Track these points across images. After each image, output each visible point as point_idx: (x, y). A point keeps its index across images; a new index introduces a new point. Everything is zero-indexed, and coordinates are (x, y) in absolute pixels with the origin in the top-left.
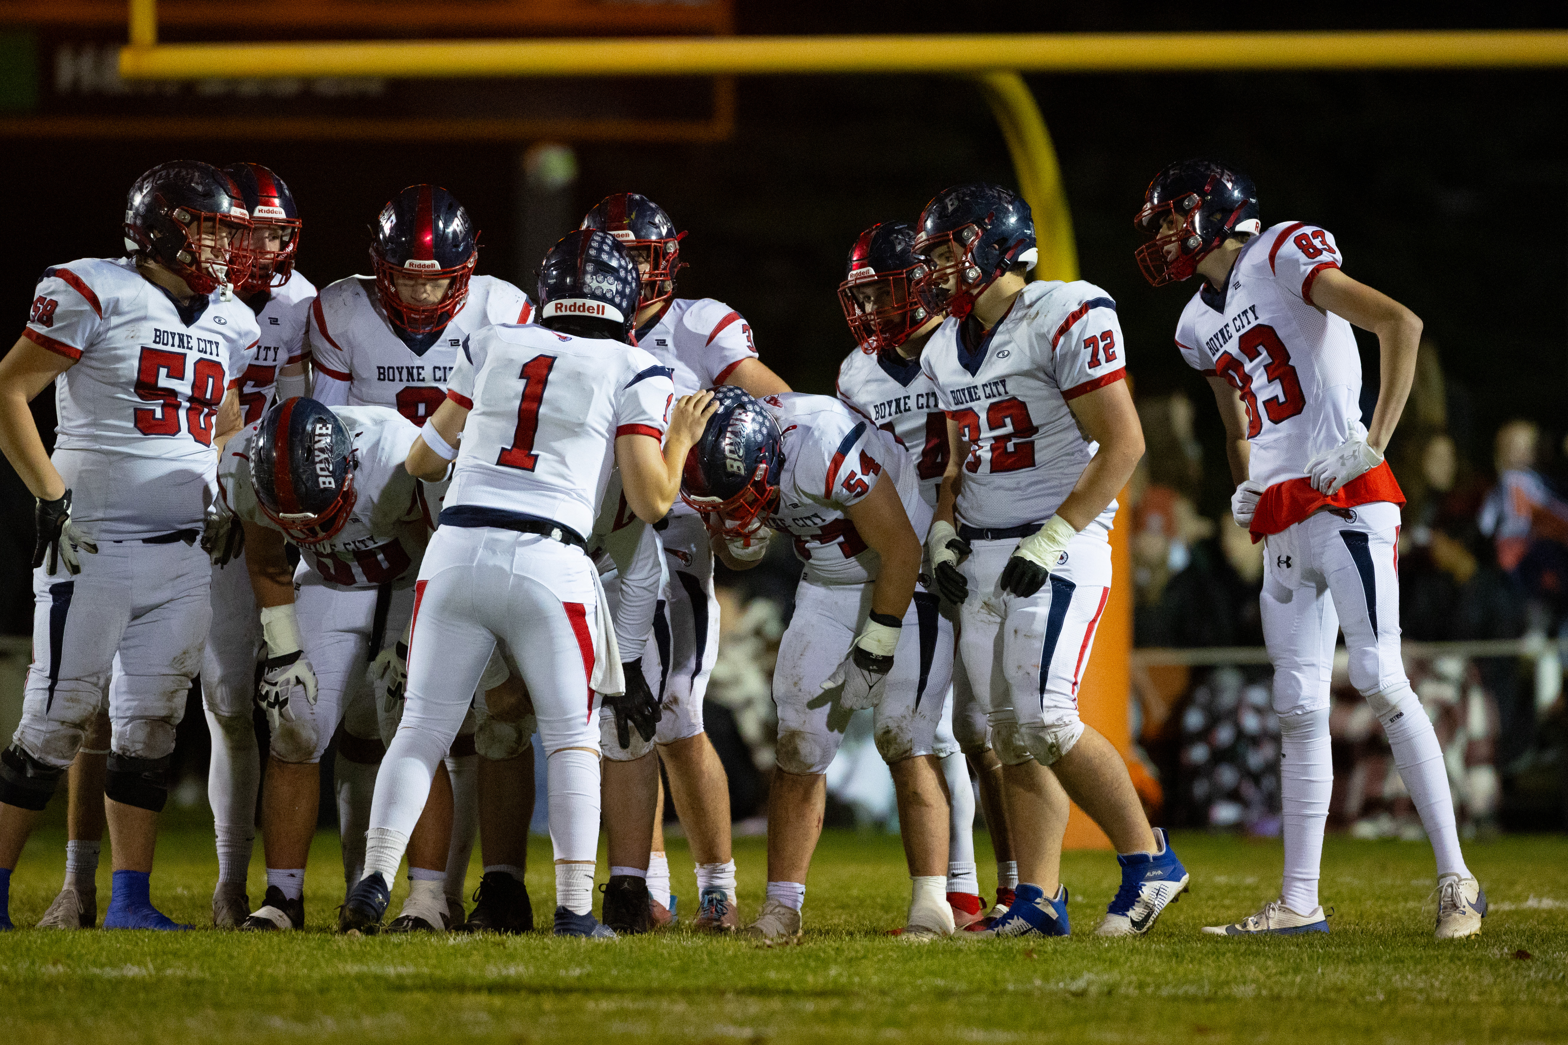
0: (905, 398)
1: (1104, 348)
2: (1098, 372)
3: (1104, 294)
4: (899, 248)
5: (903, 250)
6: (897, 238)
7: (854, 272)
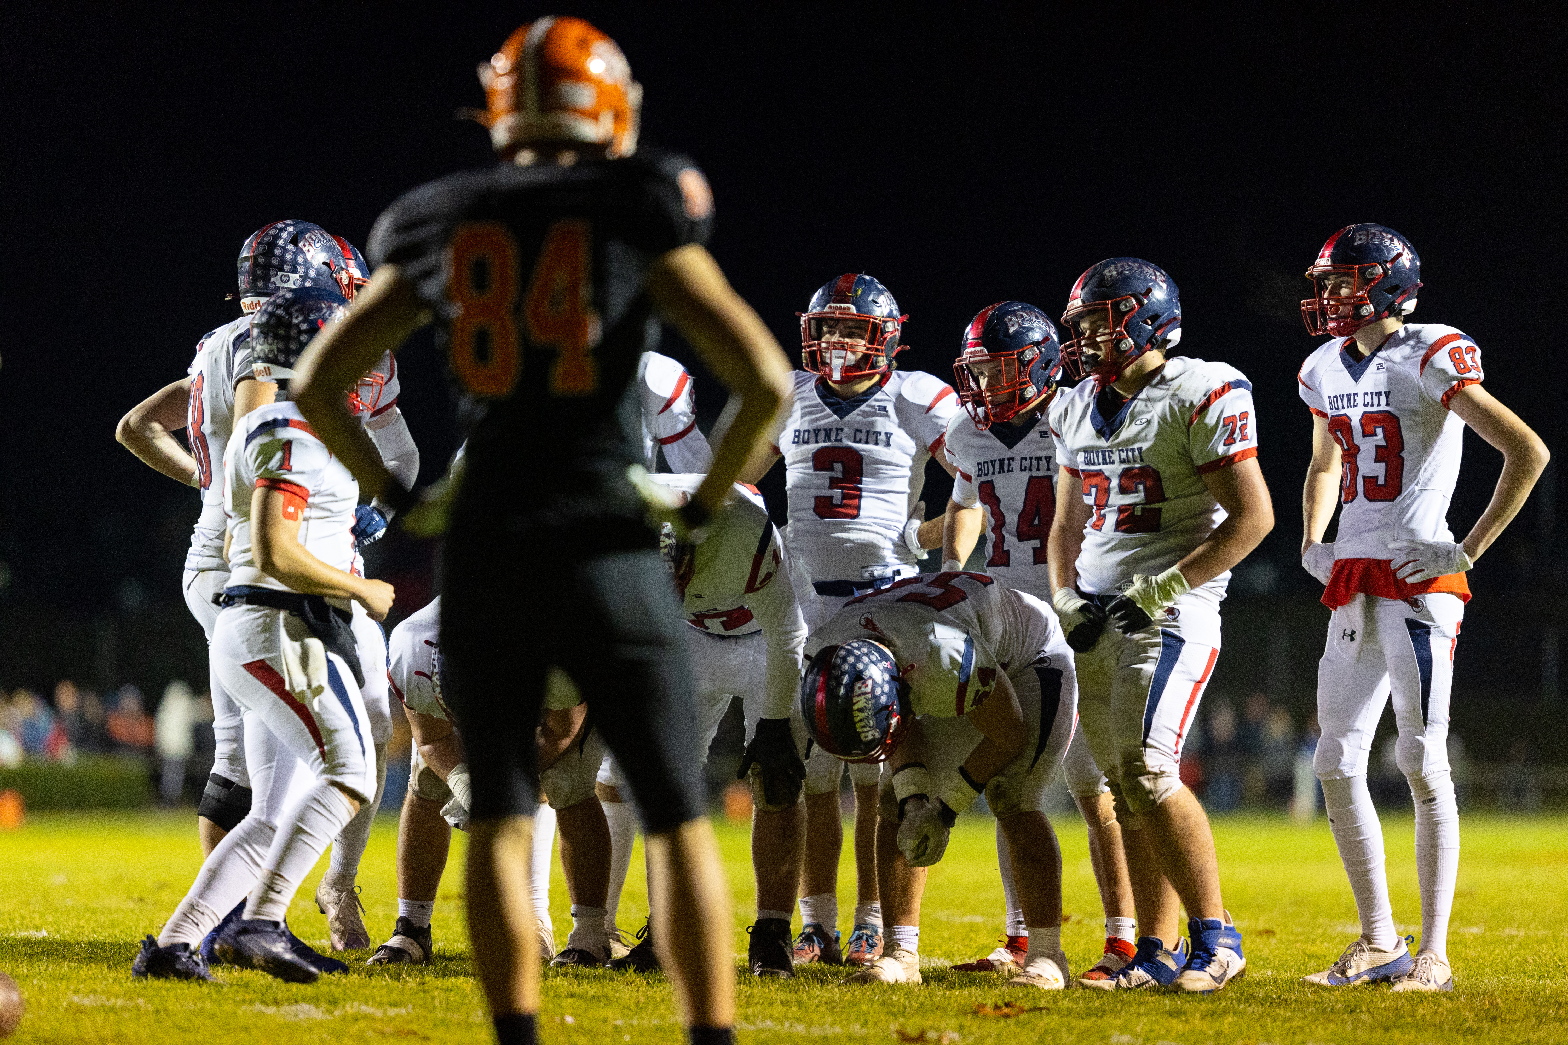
0: (1009, 459)
1: (1240, 428)
2: (1234, 449)
3: (1242, 377)
4: (1012, 330)
5: (1016, 332)
6: (1010, 320)
7: (969, 350)
